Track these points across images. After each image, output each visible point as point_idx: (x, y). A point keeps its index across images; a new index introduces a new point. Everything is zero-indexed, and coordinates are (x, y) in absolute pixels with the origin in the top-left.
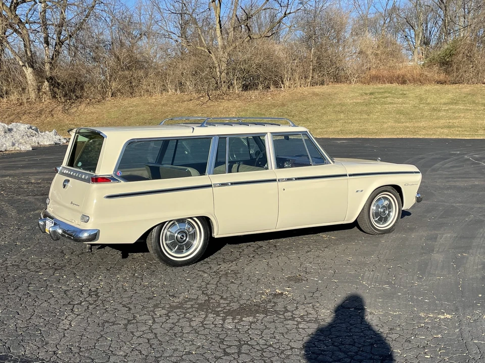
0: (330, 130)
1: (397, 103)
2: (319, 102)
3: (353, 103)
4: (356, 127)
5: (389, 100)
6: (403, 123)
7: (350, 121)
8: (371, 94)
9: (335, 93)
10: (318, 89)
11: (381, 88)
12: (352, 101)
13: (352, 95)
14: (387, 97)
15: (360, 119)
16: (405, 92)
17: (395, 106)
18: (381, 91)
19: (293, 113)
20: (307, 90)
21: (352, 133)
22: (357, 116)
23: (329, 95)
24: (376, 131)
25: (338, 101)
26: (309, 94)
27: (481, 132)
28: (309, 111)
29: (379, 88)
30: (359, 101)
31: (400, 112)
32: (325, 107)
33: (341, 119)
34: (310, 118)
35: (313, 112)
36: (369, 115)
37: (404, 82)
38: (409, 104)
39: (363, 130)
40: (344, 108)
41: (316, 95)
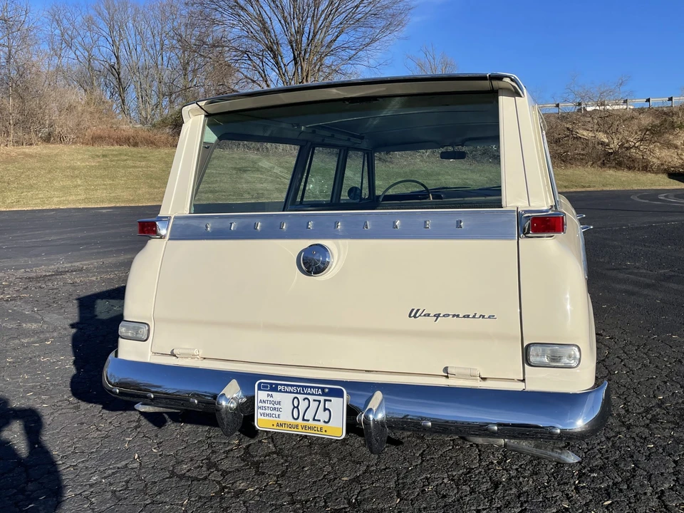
0: (71, 198)
1: (142, 167)
2: (38, 165)
3: (87, 166)
4: (104, 194)
5: (130, 163)
6: (159, 188)
7: (93, 187)
8: (104, 156)
9: (56, 155)
10: (27, 149)
11: (113, 150)
12: (83, 164)
13: (80, 157)
14: (126, 160)
15: (104, 185)
16: (143, 155)
17: (140, 169)
18: (114, 153)
19: (6, 179)
20: (12, 150)
21: (103, 202)
22: (99, 181)
23: (49, 156)
24: (131, 198)
25: (64, 165)
26: (19, 155)
27: (246, 196)
28: (29, 176)
29: (110, 150)
30: (93, 164)
31: (149, 177)
32: (50, 172)
33: (79, 186)
34: (34, 184)
35: (35, 177)
36: (113, 180)
37: (136, 145)
38: (154, 167)
39: (115, 198)
40: (76, 172)
41: (31, 156)
